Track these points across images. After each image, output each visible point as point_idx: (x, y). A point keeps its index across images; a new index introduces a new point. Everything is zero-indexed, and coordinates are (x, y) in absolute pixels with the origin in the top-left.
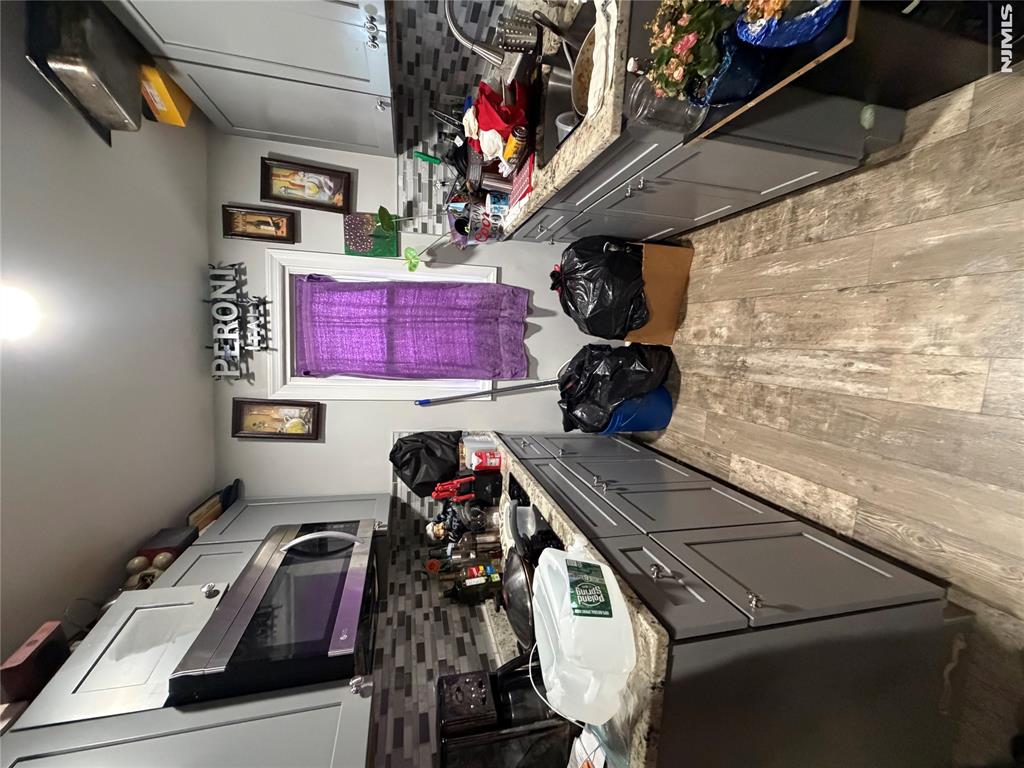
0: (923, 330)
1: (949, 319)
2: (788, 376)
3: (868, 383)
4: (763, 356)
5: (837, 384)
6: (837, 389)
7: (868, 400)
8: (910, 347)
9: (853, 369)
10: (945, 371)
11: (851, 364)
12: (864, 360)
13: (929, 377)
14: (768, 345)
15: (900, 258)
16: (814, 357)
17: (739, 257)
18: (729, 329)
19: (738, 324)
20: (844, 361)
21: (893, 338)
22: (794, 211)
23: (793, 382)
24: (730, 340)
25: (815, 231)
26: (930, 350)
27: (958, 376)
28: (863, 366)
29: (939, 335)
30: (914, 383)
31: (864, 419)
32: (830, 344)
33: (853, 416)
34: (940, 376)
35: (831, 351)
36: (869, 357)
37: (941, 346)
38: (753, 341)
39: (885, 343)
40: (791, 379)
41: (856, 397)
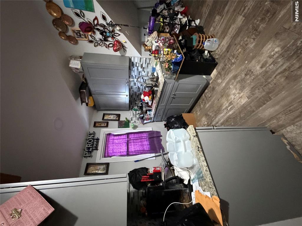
0: (232, 96)
1: (234, 91)
2: (220, 120)
3: (232, 110)
4: (215, 121)
5: (228, 114)
6: (229, 115)
7: (234, 112)
8: (233, 99)
9: (229, 110)
10: (239, 98)
11: (228, 109)
12: (229, 107)
13: (238, 101)
14: (214, 118)
15: (222, 90)
16: (222, 113)
17: (201, 108)
18: (206, 122)
19: (207, 119)
20: (226, 110)
21: (230, 100)
22: (205, 96)
23: (222, 121)
24: (208, 123)
25: (209, 96)
26: (235, 97)
27: (241, 97)
28: (229, 108)
29: (234, 94)
30: (237, 103)
31: (236, 116)
32: (223, 109)
33: (235, 117)
34: (240, 99)
35: (223, 110)
36: (229, 106)
37: (236, 96)
38: (211, 120)
39: (229, 102)
40: (222, 120)
41: (232, 114)
